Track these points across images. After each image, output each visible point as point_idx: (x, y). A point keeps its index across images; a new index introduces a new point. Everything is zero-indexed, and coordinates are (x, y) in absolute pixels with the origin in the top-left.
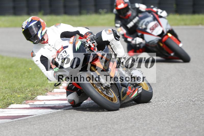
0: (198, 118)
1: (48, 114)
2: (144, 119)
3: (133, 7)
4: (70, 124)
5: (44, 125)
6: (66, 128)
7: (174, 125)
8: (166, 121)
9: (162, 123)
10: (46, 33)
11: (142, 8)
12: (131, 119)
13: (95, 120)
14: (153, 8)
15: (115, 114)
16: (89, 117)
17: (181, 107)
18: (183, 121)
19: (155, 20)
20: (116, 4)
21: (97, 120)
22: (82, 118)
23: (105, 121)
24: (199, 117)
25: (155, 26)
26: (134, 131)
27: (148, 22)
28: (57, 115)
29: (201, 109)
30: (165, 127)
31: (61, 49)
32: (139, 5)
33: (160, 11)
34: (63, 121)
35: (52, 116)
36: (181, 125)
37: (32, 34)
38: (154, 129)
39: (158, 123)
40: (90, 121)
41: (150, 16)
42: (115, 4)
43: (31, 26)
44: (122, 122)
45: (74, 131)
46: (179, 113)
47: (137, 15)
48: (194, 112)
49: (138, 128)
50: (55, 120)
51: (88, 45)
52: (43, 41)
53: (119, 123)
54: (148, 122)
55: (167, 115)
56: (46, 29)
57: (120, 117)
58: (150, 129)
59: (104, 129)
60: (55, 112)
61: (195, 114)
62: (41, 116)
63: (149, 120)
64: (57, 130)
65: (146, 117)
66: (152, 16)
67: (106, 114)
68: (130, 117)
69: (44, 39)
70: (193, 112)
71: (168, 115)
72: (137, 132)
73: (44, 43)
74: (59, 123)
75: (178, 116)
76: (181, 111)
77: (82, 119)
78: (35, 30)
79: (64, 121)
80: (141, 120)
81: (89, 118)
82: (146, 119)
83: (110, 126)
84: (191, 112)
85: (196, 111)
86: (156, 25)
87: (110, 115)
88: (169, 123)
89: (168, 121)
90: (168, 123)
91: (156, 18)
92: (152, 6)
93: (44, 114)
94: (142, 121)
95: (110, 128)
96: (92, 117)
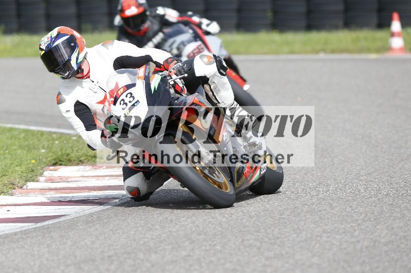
0: (319, 238)
1: (16, 234)
2: (210, 242)
3: (153, 14)
4: (61, 252)
5: (8, 256)
6: (53, 260)
7: (271, 254)
8: (255, 246)
9: (248, 249)
10: (85, 58)
11: (170, 16)
12: (185, 241)
13: (112, 245)
14: (191, 16)
15: (152, 233)
16: (100, 238)
17: (285, 218)
18: (288, 245)
19: (198, 39)
20: (122, 7)
21: (115, 244)
22: (85, 241)
23: (131, 246)
24: (321, 237)
25: (197, 50)
26: (191, 266)
27: (183, 44)
28: (35, 234)
29: (324, 222)
30: (254, 257)
31: (122, 89)
32: (164, 10)
33: (205, 21)
34: (46, 246)
35: (24, 236)
36: (284, 252)
37: (59, 60)
38: (230, 262)
39: (239, 249)
40: (100, 247)
41: (188, 32)
42: (119, 8)
43: (57, 45)
44: (167, 247)
45: (68, 266)
46: (280, 229)
47: (160, 30)
48: (311, 227)
49: (199, 259)
50: (30, 245)
51: (172, 83)
52: (79, 74)
53: (161, 250)
54: (218, 247)
55: (256, 233)
56: (86, 50)
57: (162, 239)
58: (222, 261)
59: (130, 262)
60: (29, 229)
61: (313, 231)
62: (2, 236)
63: (220, 243)
64: (35, 264)
65: (215, 238)
66: (191, 31)
67: (133, 233)
68: (181, 239)
69: (83, 71)
70: (309, 227)
71: (259, 234)
72: (197, 267)
73: (82, 78)
74: (38, 251)
75: (279, 236)
76: (284, 226)
77: (86, 244)
78: (64, 52)
79: (48, 247)
80: (205, 243)
81: (98, 240)
82: (215, 242)
83: (141, 256)
84: (304, 228)
85: (314, 226)
86: (199, 49)
87: (141, 233)
88: (262, 250)
89: (258, 244)
90: (259, 248)
91: (199, 36)
92: (190, 13)
93: (7, 232)
94: (206, 246)
95: (142, 260)
96: (105, 238)
